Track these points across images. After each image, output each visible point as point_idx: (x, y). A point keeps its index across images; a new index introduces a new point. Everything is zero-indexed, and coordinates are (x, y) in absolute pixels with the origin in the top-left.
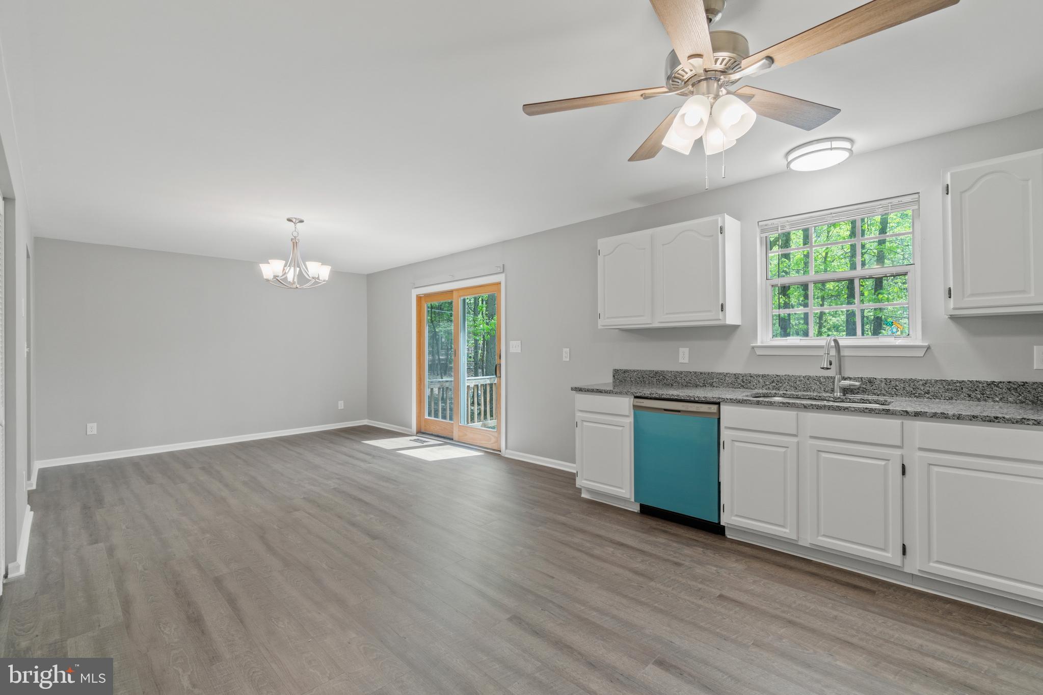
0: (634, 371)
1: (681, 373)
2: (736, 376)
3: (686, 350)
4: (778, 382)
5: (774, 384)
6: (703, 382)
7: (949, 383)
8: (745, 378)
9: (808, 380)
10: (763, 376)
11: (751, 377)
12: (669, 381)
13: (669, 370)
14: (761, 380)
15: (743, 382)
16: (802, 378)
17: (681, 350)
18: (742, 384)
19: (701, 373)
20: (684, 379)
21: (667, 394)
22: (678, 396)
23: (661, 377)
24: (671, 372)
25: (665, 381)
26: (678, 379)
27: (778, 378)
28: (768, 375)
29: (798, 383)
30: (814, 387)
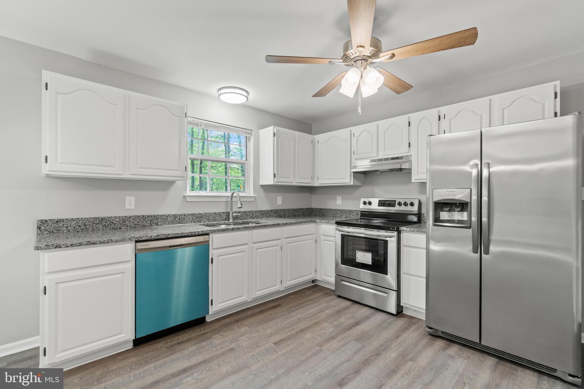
0: (72, 220)
1: (130, 217)
2: (175, 216)
3: (133, 198)
4: (200, 217)
5: (198, 219)
6: (150, 223)
8: (181, 217)
9: (215, 215)
10: (192, 215)
11: (185, 216)
12: (117, 225)
13: (117, 215)
14: (191, 217)
15: (180, 220)
16: (212, 214)
17: (128, 199)
18: (179, 221)
19: (148, 216)
20: (133, 223)
21: (172, 234)
22: (182, 233)
23: (108, 223)
24: (120, 217)
25: (113, 226)
26: (127, 222)
27: (200, 215)
28: (195, 214)
29: (210, 217)
30: (218, 218)
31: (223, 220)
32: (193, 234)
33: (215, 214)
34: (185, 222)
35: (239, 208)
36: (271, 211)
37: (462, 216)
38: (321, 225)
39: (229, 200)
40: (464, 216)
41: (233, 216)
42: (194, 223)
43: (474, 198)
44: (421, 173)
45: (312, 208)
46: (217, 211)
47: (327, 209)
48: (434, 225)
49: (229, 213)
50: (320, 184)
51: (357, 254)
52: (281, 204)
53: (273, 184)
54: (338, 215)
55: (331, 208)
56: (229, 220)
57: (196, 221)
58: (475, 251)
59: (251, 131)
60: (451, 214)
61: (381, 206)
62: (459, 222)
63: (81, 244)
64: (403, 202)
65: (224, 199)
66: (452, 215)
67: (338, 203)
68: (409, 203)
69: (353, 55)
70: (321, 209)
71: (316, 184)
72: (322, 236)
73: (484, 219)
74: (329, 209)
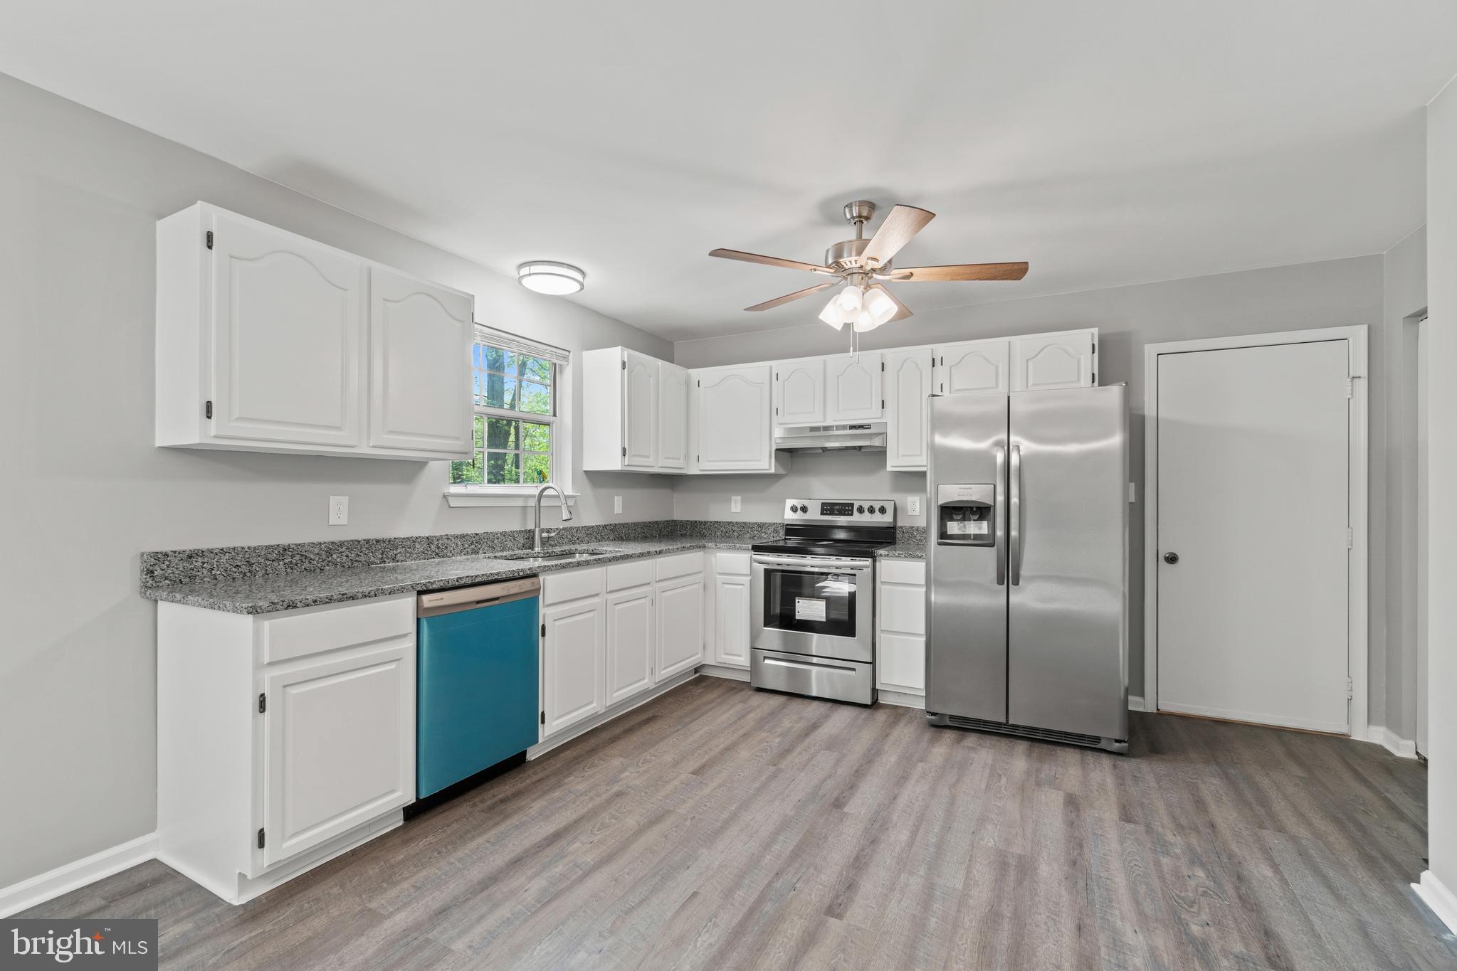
0: (223, 552)
1: (342, 544)
2: (429, 540)
3: (345, 500)
4: (477, 543)
5: (473, 546)
6: (380, 556)
7: (587, 528)
8: (440, 542)
10: (462, 536)
11: (448, 539)
12: (315, 562)
13: (316, 540)
14: (459, 543)
15: (439, 548)
16: (499, 535)
17: (333, 500)
18: (437, 551)
19: (378, 541)
20: (347, 556)
22: (498, 573)
23: (298, 557)
24: (320, 544)
25: (306, 565)
26: (334, 556)
27: (477, 538)
28: (467, 535)
29: (496, 541)
30: (509, 544)
31: (519, 549)
32: (516, 574)
33: (504, 534)
34: (448, 554)
35: (565, 520)
36: (605, 527)
37: (980, 528)
38: (717, 554)
39: (532, 503)
40: (983, 528)
41: (541, 538)
42: (464, 554)
43: (1000, 498)
44: (903, 456)
45: (675, 521)
46: (508, 529)
47: (711, 522)
48: (939, 544)
49: (532, 532)
50: (701, 470)
51: (797, 604)
52: (620, 512)
53: (620, 469)
54: (736, 534)
55: (719, 520)
56: (532, 547)
57: (469, 550)
58: (1000, 582)
59: (567, 353)
60: (962, 525)
61: (826, 514)
62: (977, 537)
63: (330, 600)
64: (866, 506)
65: (520, 503)
66: (965, 527)
67: (733, 510)
68: (877, 508)
69: (851, 264)
70: (696, 521)
71: (694, 470)
72: (718, 576)
73: (1014, 533)
74: (715, 522)
